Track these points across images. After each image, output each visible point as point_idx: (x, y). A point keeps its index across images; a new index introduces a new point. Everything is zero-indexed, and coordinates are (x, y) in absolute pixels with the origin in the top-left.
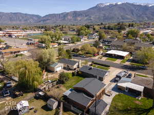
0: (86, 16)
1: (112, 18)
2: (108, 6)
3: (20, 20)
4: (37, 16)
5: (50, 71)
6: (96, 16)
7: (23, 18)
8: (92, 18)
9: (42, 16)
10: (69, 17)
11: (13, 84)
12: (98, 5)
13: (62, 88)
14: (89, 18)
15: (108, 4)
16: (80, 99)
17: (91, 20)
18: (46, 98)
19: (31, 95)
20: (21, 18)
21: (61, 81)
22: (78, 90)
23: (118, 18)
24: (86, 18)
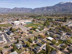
0: (53, 9)
1: (67, 10)
2: (65, 3)
3: (24, 11)
4: (31, 9)
5: (32, 43)
6: (58, 9)
7: (25, 10)
8: (56, 10)
9: (33, 9)
10: (45, 10)
11: (25, 45)
12: (60, 3)
13: (33, 47)
14: (55, 10)
15: (66, 2)
16: (35, 50)
17: (55, 11)
18: (30, 49)
19: (28, 48)
20: (24, 10)
21: (33, 46)
22: (35, 48)
23: (70, 10)
24: (53, 10)
